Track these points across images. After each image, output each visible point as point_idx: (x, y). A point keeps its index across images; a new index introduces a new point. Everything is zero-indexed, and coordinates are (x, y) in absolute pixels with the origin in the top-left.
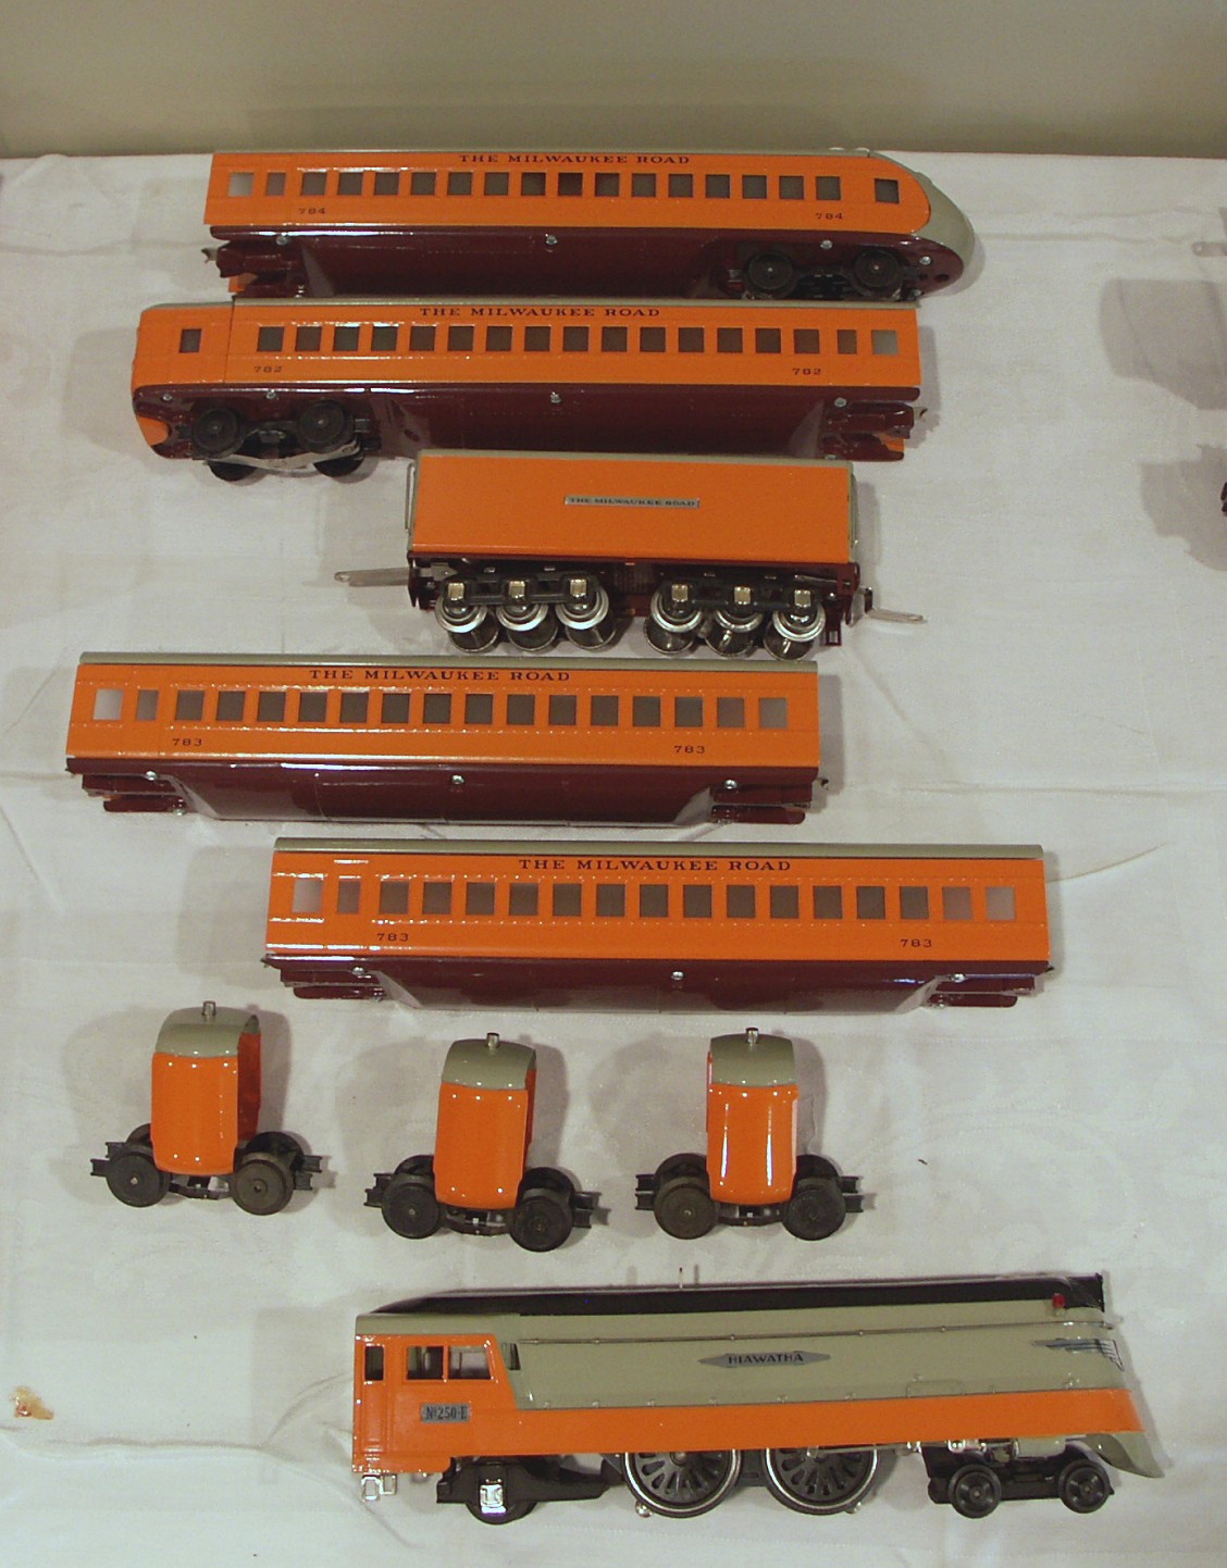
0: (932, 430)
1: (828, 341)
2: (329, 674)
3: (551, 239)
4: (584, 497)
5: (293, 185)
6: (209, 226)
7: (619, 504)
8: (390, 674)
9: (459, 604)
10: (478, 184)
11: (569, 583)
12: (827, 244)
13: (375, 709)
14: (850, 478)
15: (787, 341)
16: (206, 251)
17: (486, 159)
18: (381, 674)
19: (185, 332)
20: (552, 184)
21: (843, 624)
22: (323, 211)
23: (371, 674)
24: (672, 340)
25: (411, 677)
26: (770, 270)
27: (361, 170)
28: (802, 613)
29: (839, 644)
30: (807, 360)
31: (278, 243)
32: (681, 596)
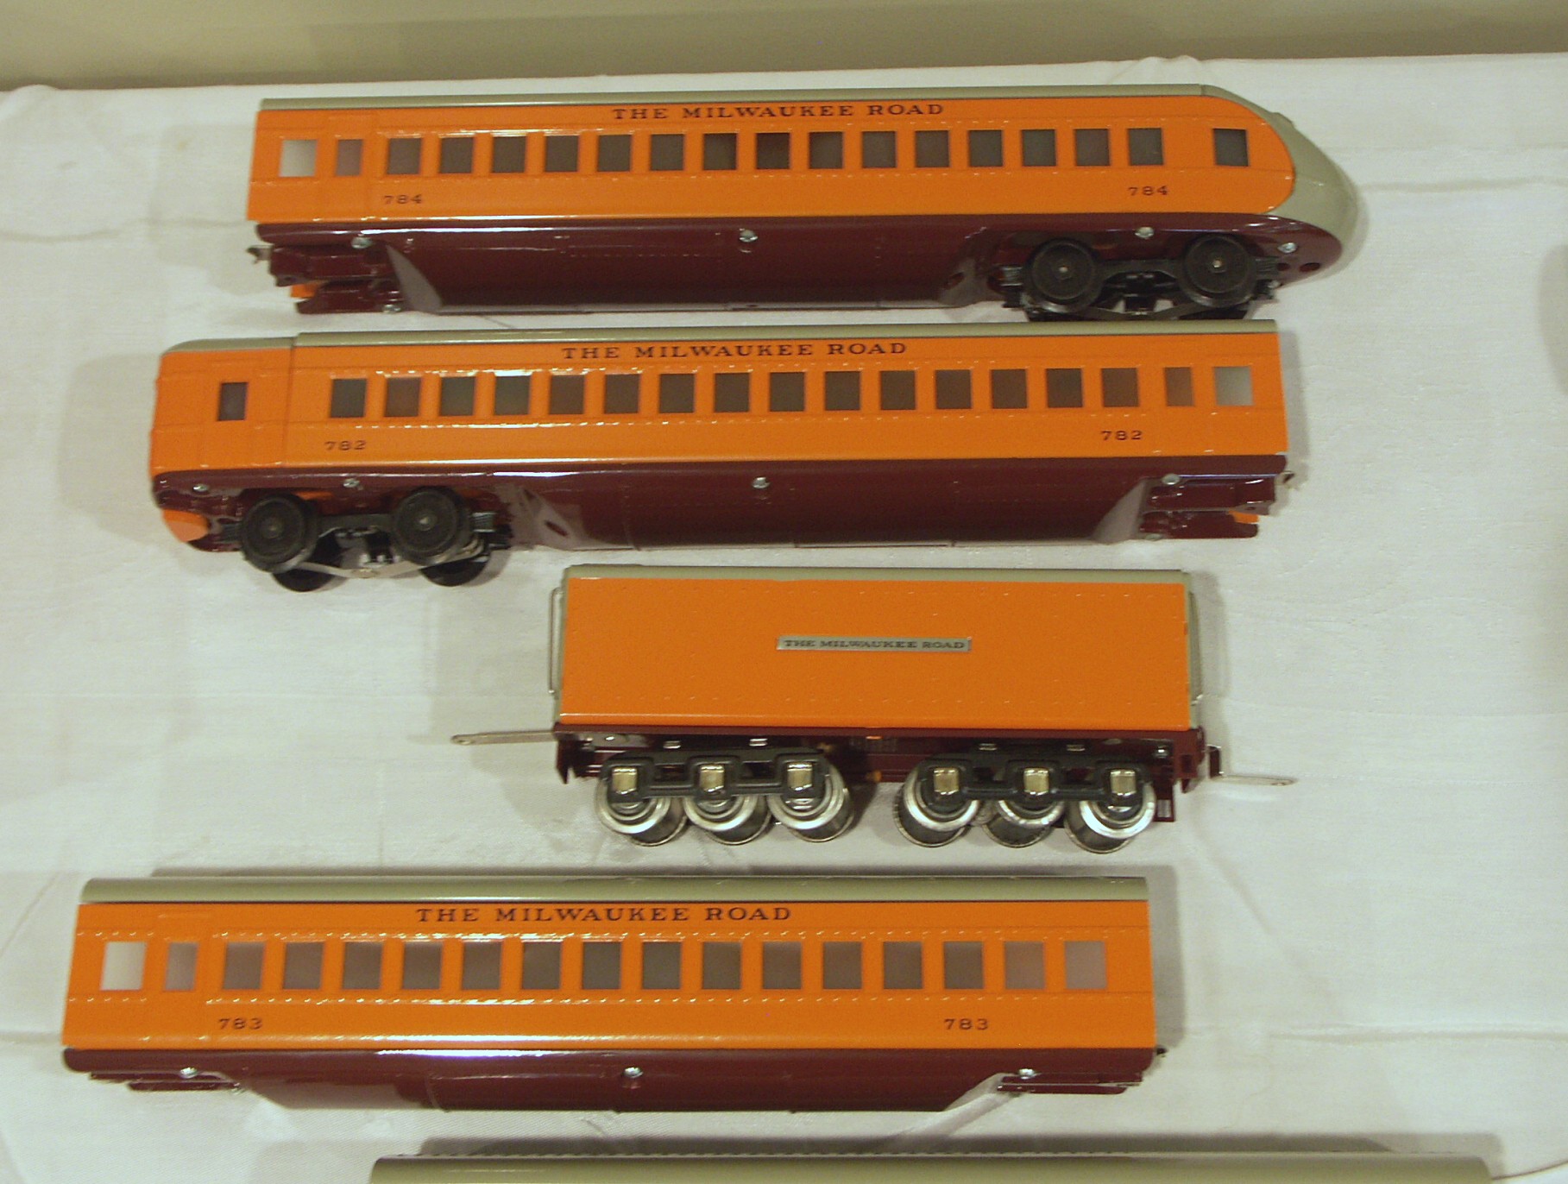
0: (1297, 489)
1: (1152, 387)
2: (446, 914)
3: (748, 236)
4: (806, 638)
5: (375, 157)
6: (254, 224)
7: (855, 649)
8: (533, 915)
9: (630, 798)
10: (641, 154)
11: (785, 767)
12: (1146, 232)
13: (511, 967)
14: (1187, 598)
15: (1092, 389)
16: (254, 251)
17: (650, 113)
18: (519, 914)
19: (225, 388)
20: (746, 151)
21: (1178, 787)
22: (418, 200)
23: (506, 915)
24: (925, 392)
25: (563, 918)
26: (1063, 270)
27: (471, 133)
28: (1122, 801)
29: (1172, 819)
30: (1122, 417)
31: (356, 246)
32: (947, 784)
